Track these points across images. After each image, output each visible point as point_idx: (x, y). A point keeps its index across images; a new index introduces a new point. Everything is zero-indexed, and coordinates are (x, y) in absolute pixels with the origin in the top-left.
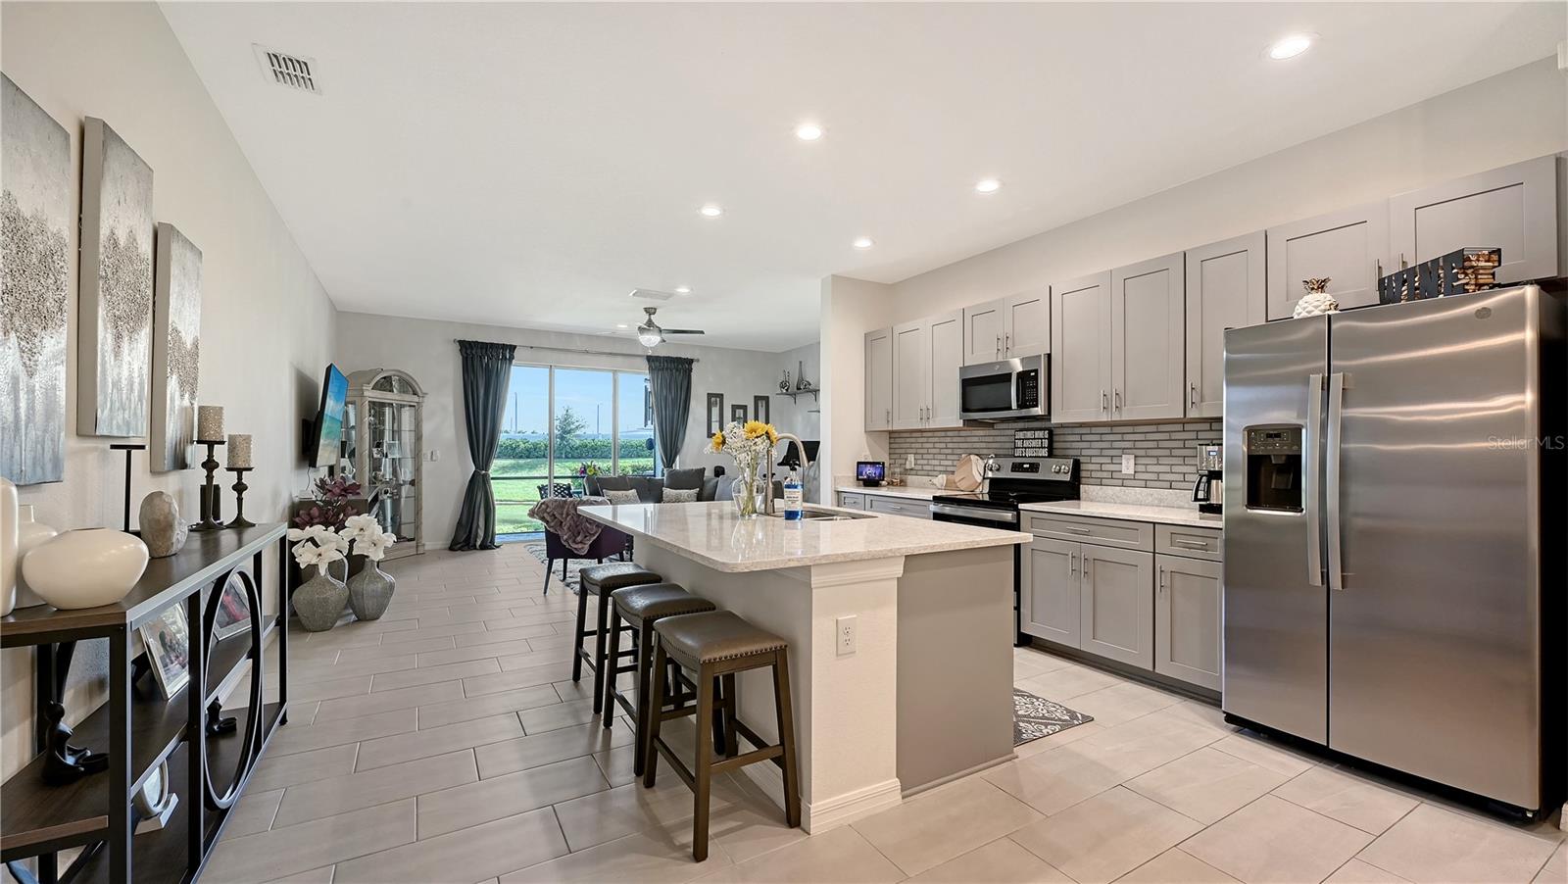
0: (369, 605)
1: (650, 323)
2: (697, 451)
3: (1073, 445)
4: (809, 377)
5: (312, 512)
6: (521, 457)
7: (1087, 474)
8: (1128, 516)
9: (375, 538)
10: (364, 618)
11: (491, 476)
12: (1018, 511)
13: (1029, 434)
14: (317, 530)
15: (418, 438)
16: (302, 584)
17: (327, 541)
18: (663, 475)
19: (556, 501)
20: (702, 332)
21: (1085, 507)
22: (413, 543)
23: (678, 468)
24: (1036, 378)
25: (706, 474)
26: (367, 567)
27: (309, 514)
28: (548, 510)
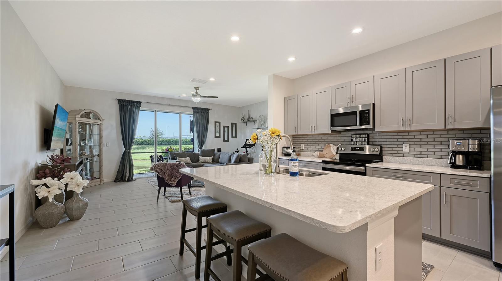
0: (76, 213)
1: (197, 93)
2: (211, 143)
3: (379, 140)
4: (252, 116)
5: (45, 171)
6: (140, 145)
7: (386, 152)
8: (426, 170)
9: (78, 182)
10: (73, 219)
11: (131, 152)
12: (366, 167)
13: (358, 136)
14: (48, 180)
15: (101, 138)
16: (41, 205)
17: (53, 185)
18: (199, 151)
19: (162, 164)
20: (217, 97)
21: (384, 165)
22: (99, 179)
23: (204, 149)
24: (368, 113)
25: (215, 151)
26: (75, 195)
27: (44, 173)
28: (159, 168)
